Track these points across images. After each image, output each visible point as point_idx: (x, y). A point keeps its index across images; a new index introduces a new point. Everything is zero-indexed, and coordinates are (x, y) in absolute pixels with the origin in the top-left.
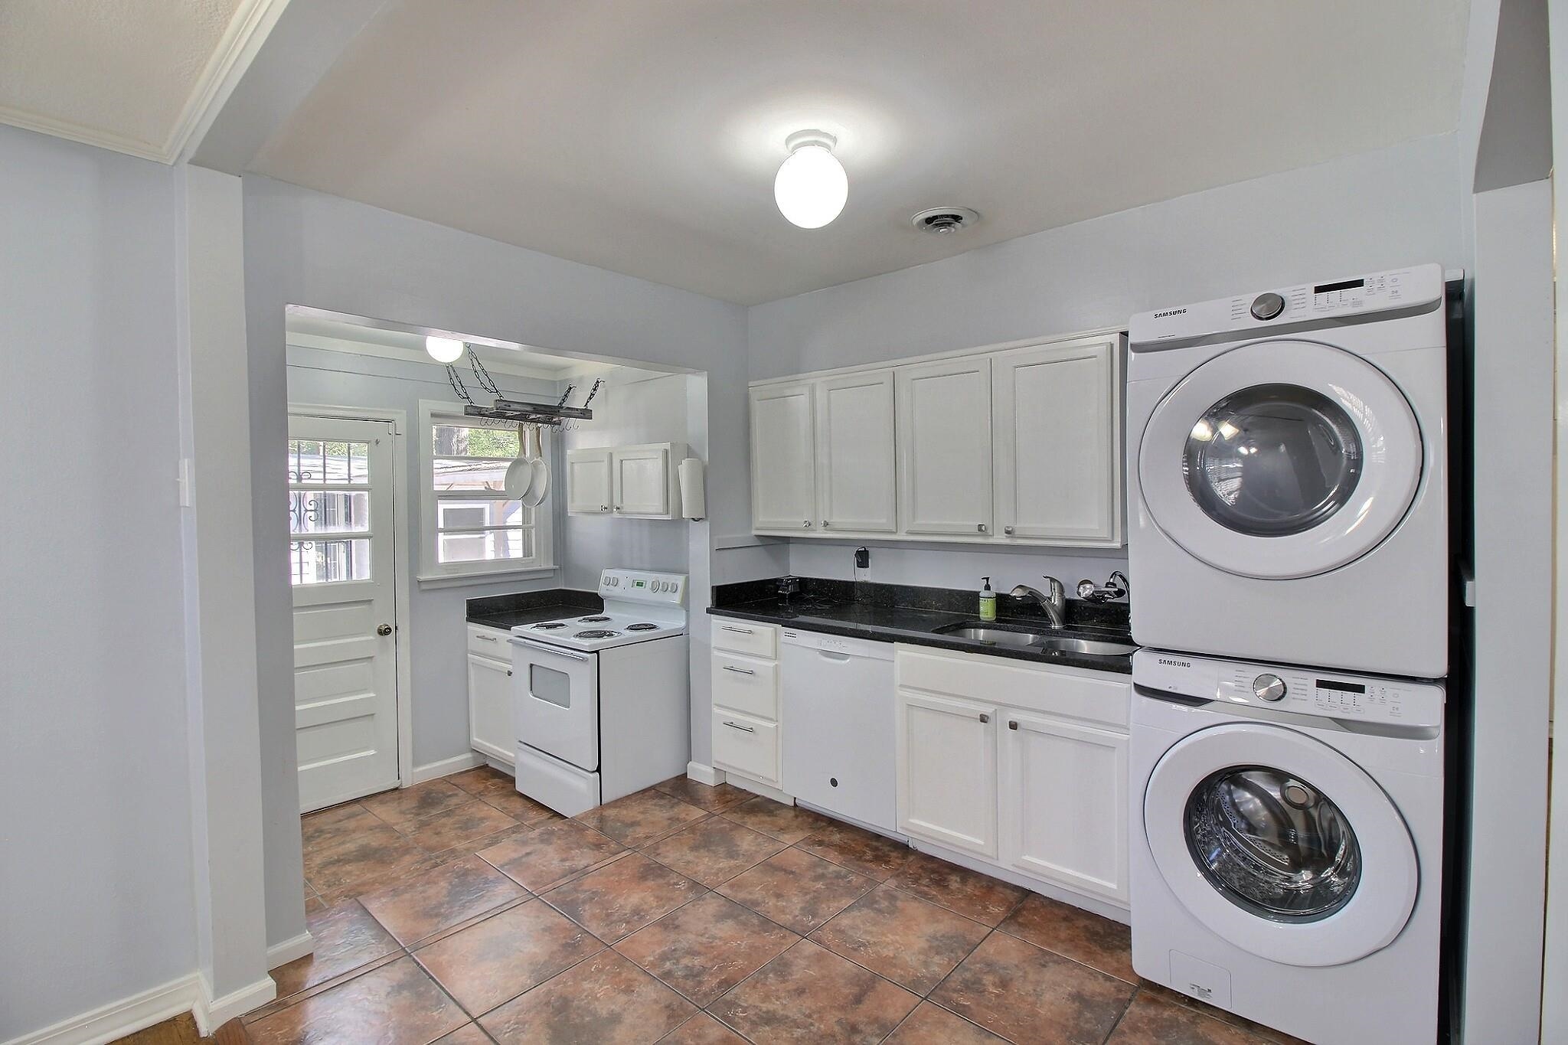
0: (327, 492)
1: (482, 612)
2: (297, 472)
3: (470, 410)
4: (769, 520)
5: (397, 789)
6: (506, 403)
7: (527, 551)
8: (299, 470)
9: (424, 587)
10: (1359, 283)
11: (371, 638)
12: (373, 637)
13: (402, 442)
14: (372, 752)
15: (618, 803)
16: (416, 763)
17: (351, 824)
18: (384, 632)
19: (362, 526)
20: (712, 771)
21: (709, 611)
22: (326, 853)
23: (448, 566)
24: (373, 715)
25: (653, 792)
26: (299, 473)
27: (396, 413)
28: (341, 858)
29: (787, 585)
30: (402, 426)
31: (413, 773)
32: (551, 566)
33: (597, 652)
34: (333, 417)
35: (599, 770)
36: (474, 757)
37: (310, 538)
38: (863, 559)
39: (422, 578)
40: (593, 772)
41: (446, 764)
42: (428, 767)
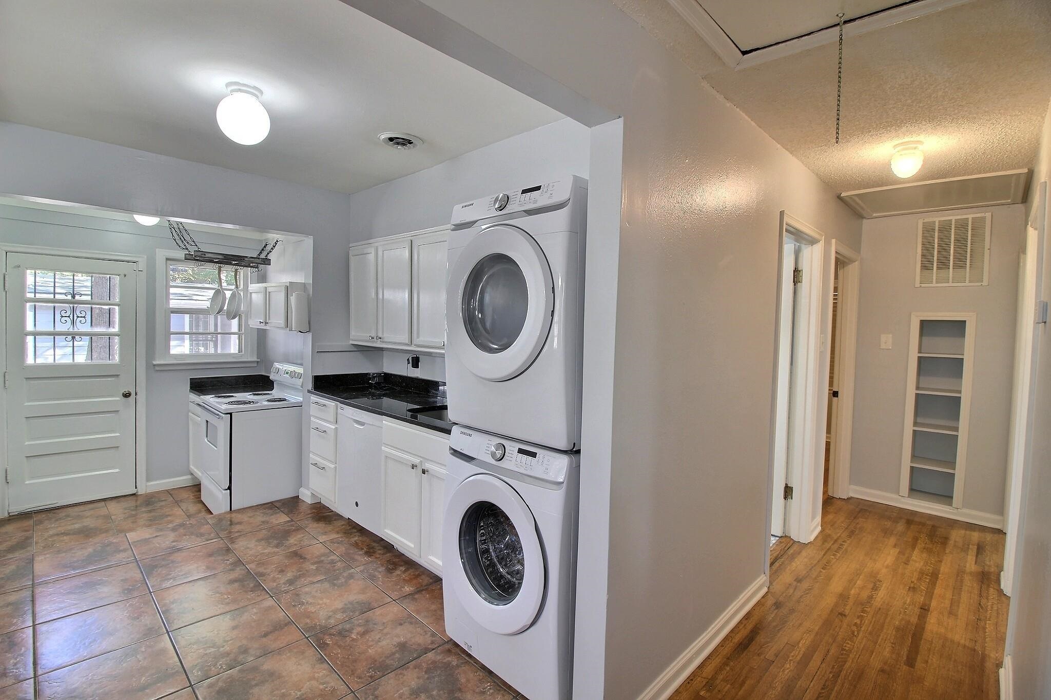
0: (94, 306)
1: (199, 386)
2: (72, 292)
3: (188, 257)
4: (359, 335)
5: (134, 494)
6: (202, 253)
7: (240, 350)
8: (73, 293)
9: (157, 368)
10: (538, 188)
11: (118, 399)
12: (119, 398)
13: (143, 276)
14: (117, 470)
15: (240, 511)
16: (148, 480)
17: (88, 513)
18: (127, 395)
19: (114, 328)
20: (310, 495)
21: (309, 391)
22: (59, 529)
23: (176, 356)
24: (118, 447)
25: (272, 506)
26: (73, 294)
27: (140, 257)
28: (66, 532)
29: (374, 377)
30: (142, 265)
31: (146, 486)
32: (255, 359)
33: (231, 414)
34: (93, 259)
35: (230, 488)
36: (192, 478)
37: (81, 334)
38: (416, 362)
39: (155, 363)
40: (227, 490)
41: (169, 482)
42: (158, 482)
